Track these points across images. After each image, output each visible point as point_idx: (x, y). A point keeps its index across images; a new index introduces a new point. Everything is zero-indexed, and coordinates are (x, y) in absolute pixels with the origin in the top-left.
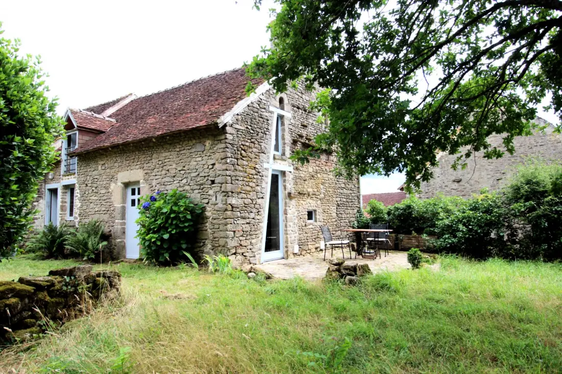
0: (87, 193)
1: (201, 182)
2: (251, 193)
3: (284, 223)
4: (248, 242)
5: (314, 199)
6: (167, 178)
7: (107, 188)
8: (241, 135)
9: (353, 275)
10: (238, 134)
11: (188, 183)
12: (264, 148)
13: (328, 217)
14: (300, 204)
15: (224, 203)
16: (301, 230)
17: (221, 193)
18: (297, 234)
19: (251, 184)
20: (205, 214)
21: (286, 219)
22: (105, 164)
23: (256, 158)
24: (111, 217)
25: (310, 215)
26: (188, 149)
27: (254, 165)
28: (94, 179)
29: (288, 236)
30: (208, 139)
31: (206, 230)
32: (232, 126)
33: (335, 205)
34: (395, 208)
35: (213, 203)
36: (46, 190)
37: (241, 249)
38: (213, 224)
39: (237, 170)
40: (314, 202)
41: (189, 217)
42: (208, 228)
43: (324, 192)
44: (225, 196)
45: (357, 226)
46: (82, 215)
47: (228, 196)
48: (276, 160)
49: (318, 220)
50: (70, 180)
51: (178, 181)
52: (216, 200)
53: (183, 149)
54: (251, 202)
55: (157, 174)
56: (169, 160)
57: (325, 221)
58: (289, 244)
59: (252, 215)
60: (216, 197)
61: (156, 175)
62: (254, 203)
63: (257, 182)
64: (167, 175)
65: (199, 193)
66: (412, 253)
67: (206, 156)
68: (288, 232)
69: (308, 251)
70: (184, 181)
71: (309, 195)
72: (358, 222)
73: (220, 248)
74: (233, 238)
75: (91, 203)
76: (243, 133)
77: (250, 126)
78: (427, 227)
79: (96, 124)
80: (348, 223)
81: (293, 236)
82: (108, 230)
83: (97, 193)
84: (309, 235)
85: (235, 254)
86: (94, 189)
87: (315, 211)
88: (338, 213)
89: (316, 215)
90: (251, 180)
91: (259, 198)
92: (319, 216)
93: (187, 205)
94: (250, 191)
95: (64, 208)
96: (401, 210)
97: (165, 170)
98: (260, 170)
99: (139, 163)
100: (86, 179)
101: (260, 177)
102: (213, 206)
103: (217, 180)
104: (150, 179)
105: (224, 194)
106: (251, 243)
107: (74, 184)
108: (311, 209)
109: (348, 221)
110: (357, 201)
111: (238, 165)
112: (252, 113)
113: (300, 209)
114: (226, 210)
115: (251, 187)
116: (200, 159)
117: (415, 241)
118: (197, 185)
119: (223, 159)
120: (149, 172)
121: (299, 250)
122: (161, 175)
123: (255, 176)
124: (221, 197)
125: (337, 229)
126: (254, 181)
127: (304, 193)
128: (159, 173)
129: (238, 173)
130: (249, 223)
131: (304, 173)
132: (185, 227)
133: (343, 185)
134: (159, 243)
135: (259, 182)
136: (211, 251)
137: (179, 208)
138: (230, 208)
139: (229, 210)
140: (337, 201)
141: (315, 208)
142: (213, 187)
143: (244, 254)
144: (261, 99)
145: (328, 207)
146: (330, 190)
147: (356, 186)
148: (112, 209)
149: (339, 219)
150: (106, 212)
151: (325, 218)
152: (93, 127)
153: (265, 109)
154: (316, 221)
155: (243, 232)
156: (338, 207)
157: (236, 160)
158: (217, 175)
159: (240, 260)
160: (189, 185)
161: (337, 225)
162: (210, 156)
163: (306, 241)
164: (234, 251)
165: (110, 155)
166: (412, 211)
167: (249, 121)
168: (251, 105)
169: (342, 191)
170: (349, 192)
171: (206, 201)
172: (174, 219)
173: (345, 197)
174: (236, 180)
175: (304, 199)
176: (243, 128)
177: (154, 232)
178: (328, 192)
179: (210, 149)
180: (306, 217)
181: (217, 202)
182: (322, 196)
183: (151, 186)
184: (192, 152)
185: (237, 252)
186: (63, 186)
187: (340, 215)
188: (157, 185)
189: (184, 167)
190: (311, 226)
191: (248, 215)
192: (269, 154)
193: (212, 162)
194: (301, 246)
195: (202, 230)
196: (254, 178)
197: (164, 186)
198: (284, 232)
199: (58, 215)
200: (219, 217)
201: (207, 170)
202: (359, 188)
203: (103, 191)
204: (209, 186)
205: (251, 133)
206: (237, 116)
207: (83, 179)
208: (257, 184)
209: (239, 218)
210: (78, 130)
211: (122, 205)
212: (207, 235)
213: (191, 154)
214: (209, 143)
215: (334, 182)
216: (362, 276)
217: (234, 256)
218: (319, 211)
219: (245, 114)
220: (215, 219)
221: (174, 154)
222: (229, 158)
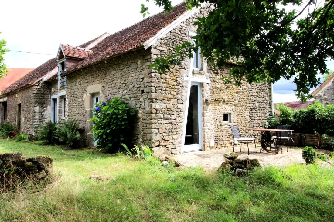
0: (71, 101)
1: (135, 91)
2: (173, 100)
3: (202, 123)
4: (170, 137)
5: (229, 104)
6: (115, 89)
7: (82, 97)
8: (164, 55)
9: (242, 168)
10: (161, 54)
11: (127, 93)
12: (184, 65)
13: (242, 119)
14: (216, 108)
15: (150, 107)
16: (217, 129)
17: (148, 100)
18: (214, 132)
19: (172, 93)
20: (138, 116)
21: (204, 120)
22: (80, 81)
23: (177, 73)
24: (84, 117)
25: (226, 117)
26: (128, 68)
27: (175, 78)
28: (75, 91)
29: (205, 133)
30: (140, 59)
31: (139, 128)
32: (156, 48)
33: (248, 110)
34: (300, 112)
35: (143, 107)
36: (51, 99)
37: (163, 142)
38: (143, 123)
39: (160, 82)
40: (229, 107)
41: (125, 117)
42: (140, 126)
43: (238, 99)
44: (151, 102)
45: (269, 127)
46: (69, 116)
47: (153, 102)
48: (194, 74)
49: (232, 121)
50: (63, 92)
51: (121, 92)
52: (145, 105)
53: (124, 67)
54: (173, 107)
55: (109, 86)
56: (116, 76)
57: (239, 122)
58: (206, 140)
59: (174, 117)
60: (145, 103)
61: (109, 88)
62: (176, 107)
63: (178, 91)
64: (115, 87)
65: (134, 100)
66: (306, 150)
67: (138, 72)
68: (205, 130)
69: (223, 145)
70: (125, 91)
71: (224, 102)
72: (270, 123)
73: (147, 141)
74: (157, 134)
75: (74, 108)
76: (165, 53)
77: (172, 48)
78: (328, 128)
79: (78, 54)
80: (260, 124)
81: (209, 133)
82: (83, 126)
83: (77, 101)
84: (224, 132)
85: (159, 146)
86: (75, 98)
87: (230, 114)
88: (251, 116)
89: (230, 117)
90: (172, 90)
91: (179, 104)
92: (234, 118)
93: (124, 109)
94: (172, 99)
95: (60, 111)
96: (306, 113)
97: (114, 83)
98: (181, 82)
99: (99, 79)
100: (71, 92)
101: (181, 88)
102: (143, 110)
103: (146, 90)
104: (105, 90)
105: (150, 100)
106: (172, 137)
107: (65, 95)
108: (226, 112)
109: (260, 122)
110: (269, 106)
111: (161, 78)
112: (174, 37)
113: (216, 113)
114: (151, 113)
115: (173, 95)
116: (134, 74)
117: (317, 140)
118: (133, 94)
119: (149, 74)
120: (105, 85)
121: (215, 145)
122: (111, 88)
123: (176, 87)
124: (148, 103)
125: (250, 128)
126: (176, 90)
127: (220, 100)
128: (110, 86)
129: (161, 84)
130: (171, 123)
131: (220, 84)
132: (122, 125)
133: (256, 94)
134: (104, 136)
135: (180, 91)
136: (142, 143)
137: (119, 111)
138: (154, 111)
139: (154, 112)
140: (250, 107)
141: (230, 112)
142: (143, 95)
143: (167, 146)
144: (182, 27)
145: (242, 111)
146: (244, 97)
147: (269, 94)
148: (85, 112)
149: (252, 120)
150: (81, 114)
151: (239, 120)
152: (76, 56)
153: (185, 34)
154: (230, 122)
155: (166, 129)
156: (251, 111)
157: (160, 75)
158: (146, 86)
159: (163, 150)
160: (128, 94)
161: (250, 126)
162: (141, 72)
163: (222, 137)
164: (158, 144)
165: (83, 74)
166: (315, 115)
167: (171, 44)
168: (173, 31)
169: (255, 99)
170: (261, 99)
171: (138, 106)
172: (115, 119)
173: (258, 103)
174: (159, 90)
175: (220, 105)
176: (166, 50)
177: (102, 129)
178: (242, 99)
179: (141, 67)
180: (222, 118)
181: (145, 106)
182: (237, 102)
183: (106, 95)
184: (130, 69)
185: (161, 145)
186: (60, 96)
187: (253, 118)
188: (110, 95)
189: (125, 81)
190: (226, 126)
191: (170, 117)
192: (188, 69)
193: (142, 76)
194: (217, 141)
195: (136, 128)
196: (176, 89)
197: (113, 96)
198: (202, 130)
199: (58, 116)
200: (146, 118)
201: (139, 83)
202: (270, 96)
203: (80, 100)
204: (141, 95)
205: (173, 53)
206: (160, 40)
207: (69, 92)
208: (178, 93)
209: (162, 119)
210: (67, 58)
211: (90, 109)
212: (139, 131)
213: (129, 71)
214: (140, 62)
215: (248, 91)
216: (250, 169)
217: (158, 147)
218: (234, 114)
219: (167, 39)
220: (144, 119)
221: (119, 71)
222: (154, 73)
